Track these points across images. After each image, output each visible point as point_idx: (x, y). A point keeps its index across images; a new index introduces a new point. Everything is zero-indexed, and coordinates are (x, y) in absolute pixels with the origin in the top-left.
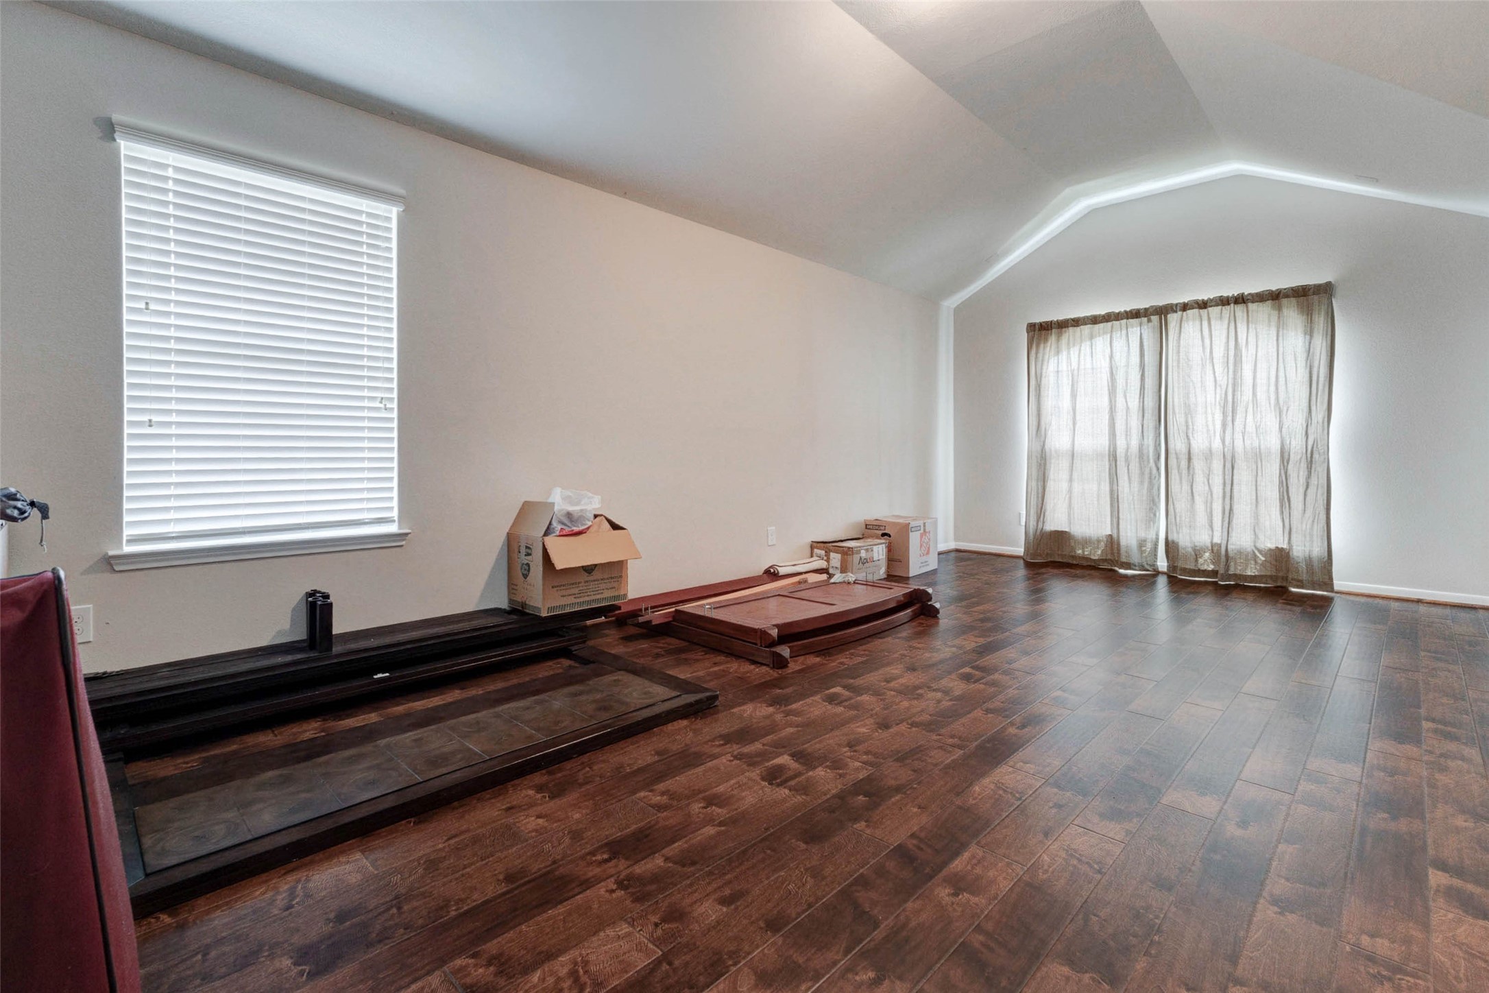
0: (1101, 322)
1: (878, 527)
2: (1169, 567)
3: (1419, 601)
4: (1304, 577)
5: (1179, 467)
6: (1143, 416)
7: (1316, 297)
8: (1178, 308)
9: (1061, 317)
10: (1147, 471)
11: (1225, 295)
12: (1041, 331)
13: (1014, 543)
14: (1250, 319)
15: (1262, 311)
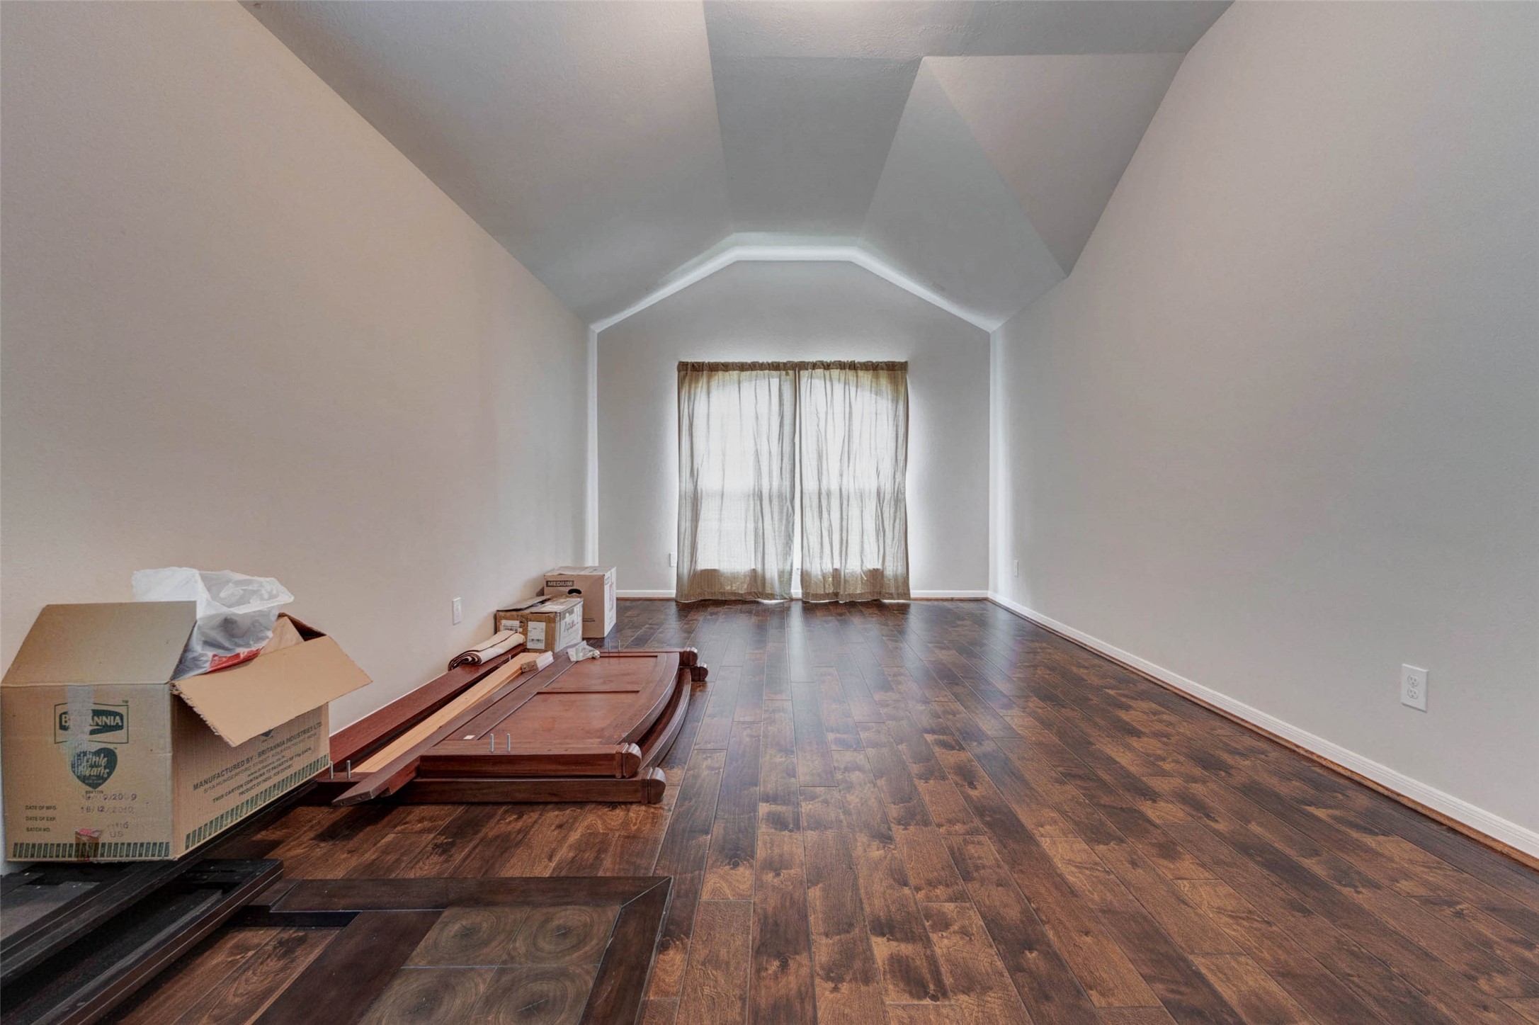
0: (747, 370)
1: (564, 583)
2: (803, 594)
3: (952, 600)
4: (893, 590)
5: (811, 506)
6: (782, 460)
7: (899, 372)
8: (809, 366)
9: (713, 360)
10: (785, 510)
11: (842, 360)
12: (692, 372)
13: (667, 586)
14: (859, 384)
15: (865, 377)
